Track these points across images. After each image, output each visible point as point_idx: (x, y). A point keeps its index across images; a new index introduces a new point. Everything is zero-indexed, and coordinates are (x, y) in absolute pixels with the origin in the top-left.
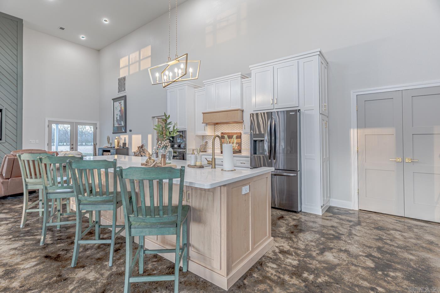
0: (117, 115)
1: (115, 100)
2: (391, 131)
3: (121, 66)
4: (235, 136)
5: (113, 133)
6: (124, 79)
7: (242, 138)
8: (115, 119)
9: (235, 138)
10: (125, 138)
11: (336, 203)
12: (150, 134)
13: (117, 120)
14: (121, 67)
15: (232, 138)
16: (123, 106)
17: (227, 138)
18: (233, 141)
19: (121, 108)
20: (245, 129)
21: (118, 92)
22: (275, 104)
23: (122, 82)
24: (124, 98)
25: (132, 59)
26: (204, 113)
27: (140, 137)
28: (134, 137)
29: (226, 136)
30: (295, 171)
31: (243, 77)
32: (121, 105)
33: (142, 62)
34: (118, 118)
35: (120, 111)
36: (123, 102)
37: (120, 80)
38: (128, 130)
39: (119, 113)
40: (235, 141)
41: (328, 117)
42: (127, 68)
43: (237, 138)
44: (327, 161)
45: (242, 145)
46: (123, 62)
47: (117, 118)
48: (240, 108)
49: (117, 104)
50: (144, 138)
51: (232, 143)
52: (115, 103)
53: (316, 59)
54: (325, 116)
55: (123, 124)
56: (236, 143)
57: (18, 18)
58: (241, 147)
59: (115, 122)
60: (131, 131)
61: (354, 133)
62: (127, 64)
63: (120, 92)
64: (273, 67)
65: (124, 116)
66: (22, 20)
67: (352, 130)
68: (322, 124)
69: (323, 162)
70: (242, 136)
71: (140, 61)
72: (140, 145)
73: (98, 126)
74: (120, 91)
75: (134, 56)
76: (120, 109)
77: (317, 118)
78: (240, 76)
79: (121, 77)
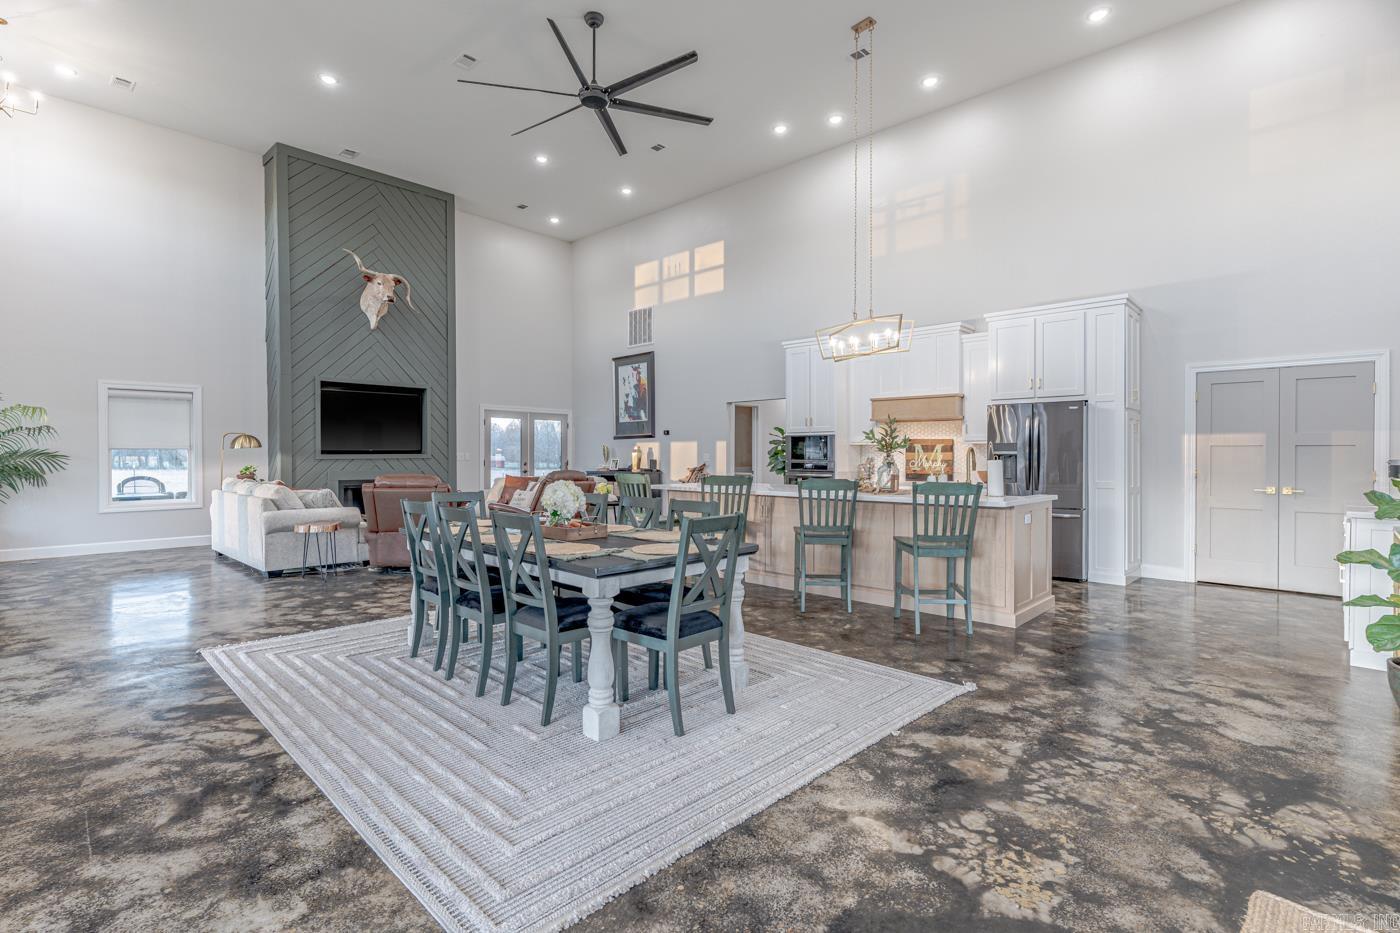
0: (627, 396)
1: (620, 361)
2: (1258, 438)
3: (638, 282)
4: (939, 447)
5: (615, 438)
6: (648, 313)
7: (955, 451)
8: (622, 405)
9: (939, 451)
10: (650, 449)
11: (1152, 571)
12: (721, 439)
13: (627, 408)
14: (637, 285)
15: (932, 450)
16: (644, 376)
17: (921, 451)
18: (936, 456)
19: (639, 381)
20: (967, 432)
21: (631, 343)
22: (1037, 390)
23: (641, 321)
24: (649, 357)
25: (669, 268)
26: (873, 401)
27: (693, 447)
28: (676, 447)
29: (918, 447)
30: (1078, 509)
31: (965, 331)
32: (639, 373)
33: (698, 279)
34: (631, 404)
35: (637, 387)
36: (643, 367)
37: (636, 318)
38: (659, 431)
39: (633, 392)
40: (940, 456)
41: (1140, 412)
42: (655, 289)
43: (944, 450)
44: (1137, 494)
45: (955, 464)
46: (643, 273)
47: (626, 403)
48: (956, 391)
49: (626, 371)
50: (706, 448)
51: (933, 461)
52: (620, 368)
53: (1120, 313)
54: (1137, 412)
55: (644, 417)
56: (942, 461)
57: (445, 193)
58: (952, 469)
59: (622, 411)
60: (667, 433)
61: (1189, 441)
62: (657, 279)
63: (636, 343)
64: (1035, 320)
65: (647, 397)
66: (453, 195)
67: (1186, 437)
68: (1130, 426)
69: (1129, 495)
70: (955, 447)
71: (692, 274)
72: (695, 464)
73: (570, 421)
74: (634, 340)
75: (677, 262)
76: (636, 382)
77: (1120, 416)
78: (959, 328)
79: (635, 309)
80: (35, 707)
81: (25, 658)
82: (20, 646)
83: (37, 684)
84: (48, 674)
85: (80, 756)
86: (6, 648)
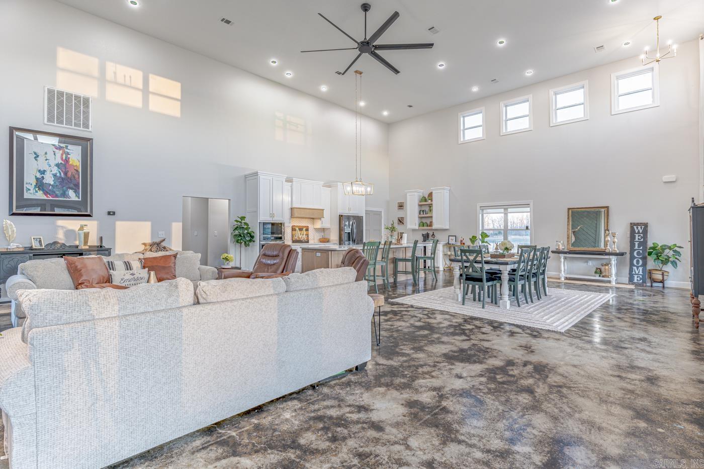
3: (63, 64)
4: (304, 229)
6: (83, 101)
13: (43, 185)
14: (61, 66)
16: (76, 158)
17: (298, 231)
19: (66, 161)
21: (50, 120)
23: (70, 104)
32: (66, 153)
34: (49, 181)
35: (62, 166)
36: (74, 149)
37: (59, 98)
39: (53, 170)
47: (39, 179)
51: (302, 235)
56: (306, 235)
63: (60, 123)
65: (80, 178)
74: (56, 119)
76: (60, 161)
80: (646, 337)
81: (637, 363)
82: (633, 376)
83: (639, 345)
84: (631, 348)
85: (641, 321)
86: (643, 378)
